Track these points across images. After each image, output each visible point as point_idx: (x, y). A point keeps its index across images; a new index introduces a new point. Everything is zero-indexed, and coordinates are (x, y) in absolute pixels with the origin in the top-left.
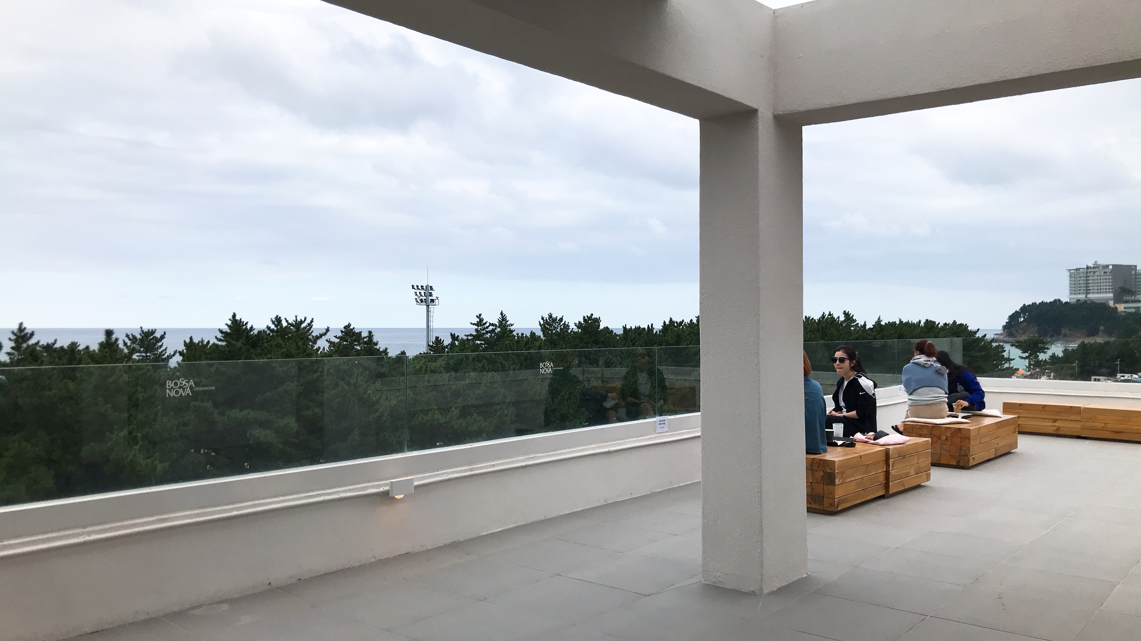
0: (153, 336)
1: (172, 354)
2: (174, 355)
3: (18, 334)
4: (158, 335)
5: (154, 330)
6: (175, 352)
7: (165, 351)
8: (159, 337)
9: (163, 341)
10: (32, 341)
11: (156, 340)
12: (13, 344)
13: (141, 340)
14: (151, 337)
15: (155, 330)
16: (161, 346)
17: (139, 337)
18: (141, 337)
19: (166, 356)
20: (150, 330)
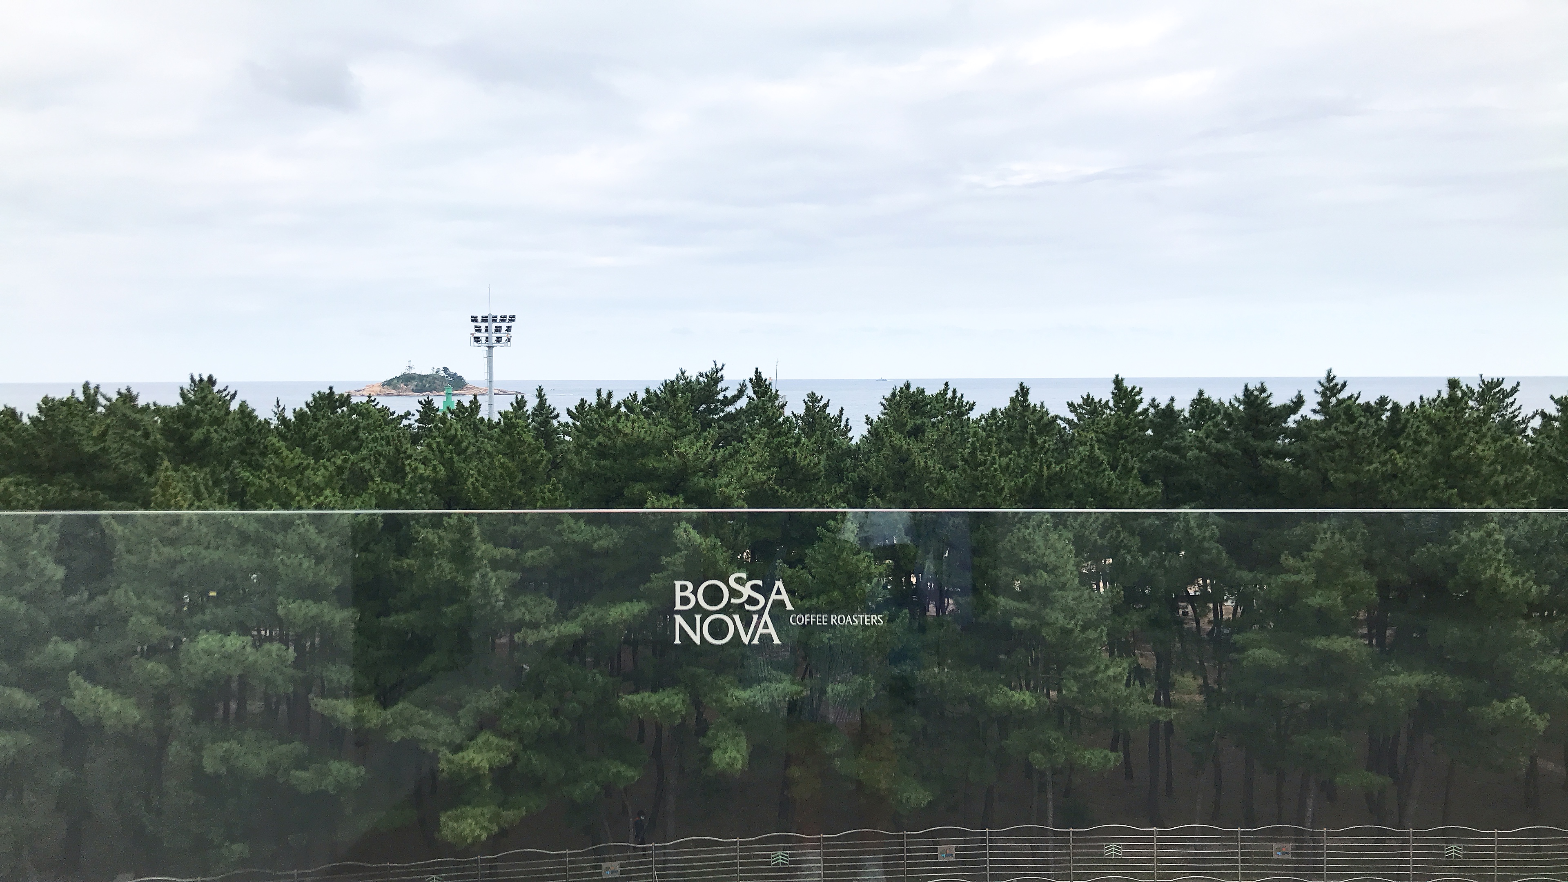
0: (1499, 388)
1: (1530, 415)
2: (1533, 417)
3: (1326, 384)
4: (1507, 386)
5: (1501, 380)
6: (1536, 413)
7: (1518, 411)
8: (1509, 390)
9: (1515, 396)
10: (1343, 395)
11: (1503, 394)
12: (1319, 399)
13: (1482, 395)
14: (1497, 389)
15: (1503, 379)
16: (1512, 404)
17: (1476, 389)
18: (1481, 390)
19: (1519, 418)
20: (1495, 380)
